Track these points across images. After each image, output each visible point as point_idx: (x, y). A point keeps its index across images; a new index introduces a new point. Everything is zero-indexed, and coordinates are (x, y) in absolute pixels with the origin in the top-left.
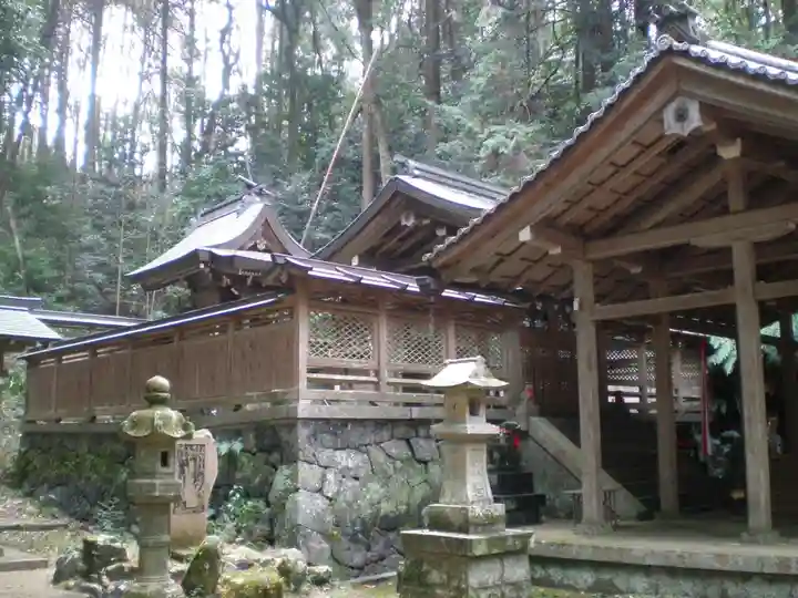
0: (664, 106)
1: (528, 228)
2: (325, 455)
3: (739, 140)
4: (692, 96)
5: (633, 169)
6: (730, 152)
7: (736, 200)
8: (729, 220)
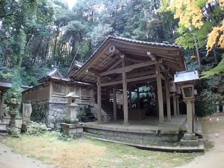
0: (109, 47)
1: (87, 70)
2: (54, 109)
3: (124, 55)
4: (114, 45)
5: (106, 60)
6: (122, 57)
7: (123, 65)
8: (122, 68)
